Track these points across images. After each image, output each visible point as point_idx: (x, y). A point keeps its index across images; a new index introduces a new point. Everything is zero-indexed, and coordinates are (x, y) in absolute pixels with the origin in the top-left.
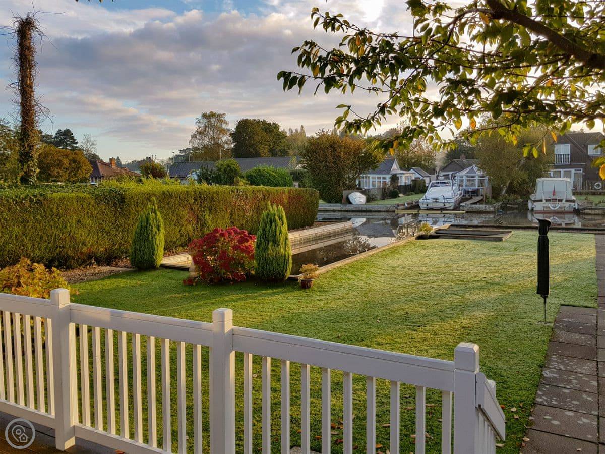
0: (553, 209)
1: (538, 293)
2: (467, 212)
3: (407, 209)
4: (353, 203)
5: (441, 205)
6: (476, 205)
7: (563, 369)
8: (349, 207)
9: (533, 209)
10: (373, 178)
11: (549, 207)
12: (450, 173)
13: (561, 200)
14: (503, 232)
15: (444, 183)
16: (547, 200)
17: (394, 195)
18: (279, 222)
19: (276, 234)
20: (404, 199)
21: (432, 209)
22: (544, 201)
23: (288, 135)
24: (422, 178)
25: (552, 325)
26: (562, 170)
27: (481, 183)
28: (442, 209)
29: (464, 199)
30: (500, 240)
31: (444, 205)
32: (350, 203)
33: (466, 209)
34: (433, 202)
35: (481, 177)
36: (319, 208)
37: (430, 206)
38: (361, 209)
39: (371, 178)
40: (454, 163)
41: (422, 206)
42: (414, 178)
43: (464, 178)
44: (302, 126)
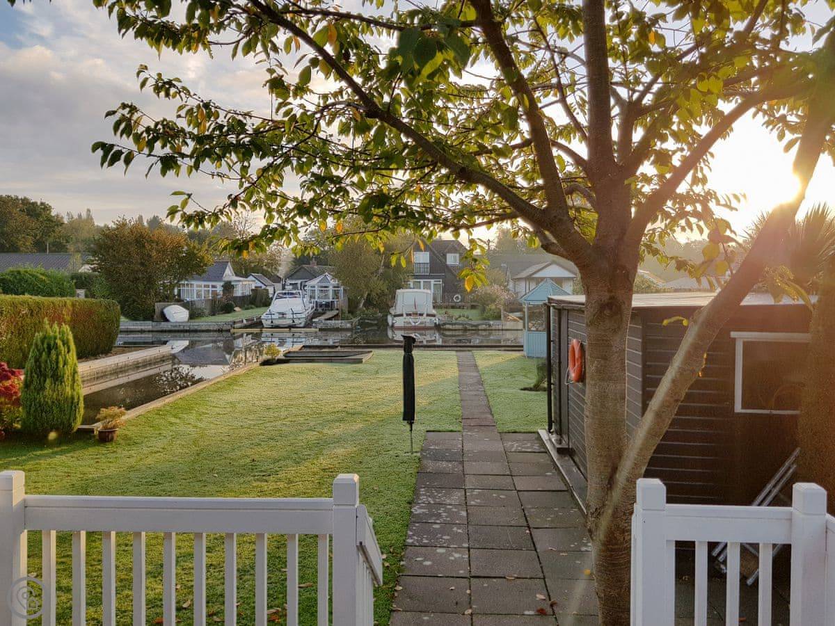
0: (413, 324)
1: (404, 419)
2: (320, 330)
3: (246, 327)
4: (171, 320)
5: (290, 322)
6: (330, 321)
7: (432, 502)
8: (164, 325)
9: (393, 324)
10: (198, 286)
11: (410, 323)
12: (299, 282)
13: (421, 315)
14: (362, 353)
15: (292, 294)
16: (407, 315)
17: (228, 309)
18: (63, 349)
19: (57, 367)
20: (240, 315)
21: (277, 327)
22: (405, 315)
23: (66, 221)
24: (263, 287)
25: (419, 454)
26: (422, 281)
27: (336, 293)
28: (290, 327)
29: (316, 314)
30: (360, 361)
31: (294, 322)
32: (166, 320)
33: (319, 326)
34: (280, 318)
35: (334, 287)
36: (121, 327)
37: (276, 322)
38: (182, 328)
39: (195, 286)
40: (303, 270)
41: (266, 323)
42: (254, 288)
43: (316, 289)
44: (89, 210)
